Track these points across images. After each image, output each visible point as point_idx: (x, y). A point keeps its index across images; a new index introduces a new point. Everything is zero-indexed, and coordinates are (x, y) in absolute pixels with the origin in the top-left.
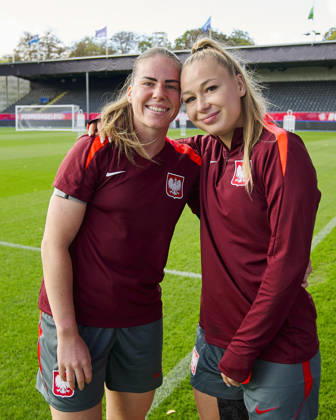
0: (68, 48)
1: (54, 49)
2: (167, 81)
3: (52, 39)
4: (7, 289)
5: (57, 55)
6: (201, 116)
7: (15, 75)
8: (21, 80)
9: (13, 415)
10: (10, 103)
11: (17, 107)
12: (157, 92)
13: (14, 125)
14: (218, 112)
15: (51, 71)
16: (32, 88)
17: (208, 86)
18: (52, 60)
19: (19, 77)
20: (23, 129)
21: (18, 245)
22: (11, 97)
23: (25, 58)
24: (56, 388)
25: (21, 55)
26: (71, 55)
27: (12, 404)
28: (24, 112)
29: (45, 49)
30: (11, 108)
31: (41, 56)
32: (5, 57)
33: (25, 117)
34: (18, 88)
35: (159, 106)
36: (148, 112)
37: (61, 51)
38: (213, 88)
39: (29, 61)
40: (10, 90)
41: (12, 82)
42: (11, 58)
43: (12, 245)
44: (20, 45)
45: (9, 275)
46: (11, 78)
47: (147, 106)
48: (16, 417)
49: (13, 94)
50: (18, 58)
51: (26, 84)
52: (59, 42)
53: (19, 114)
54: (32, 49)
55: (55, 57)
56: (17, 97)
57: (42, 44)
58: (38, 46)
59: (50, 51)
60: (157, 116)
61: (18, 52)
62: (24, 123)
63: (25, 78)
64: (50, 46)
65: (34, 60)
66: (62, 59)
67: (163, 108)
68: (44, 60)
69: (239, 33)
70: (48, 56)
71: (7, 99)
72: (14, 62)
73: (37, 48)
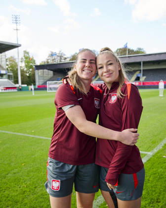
0: (68, 58)
1: (62, 58)
2: (91, 60)
3: (62, 54)
4: (42, 155)
5: (64, 60)
6: (104, 74)
7: (47, 69)
8: (49, 71)
9: (43, 206)
10: (45, 81)
11: (48, 82)
12: (87, 64)
13: (46, 90)
14: (112, 73)
15: (61, 67)
16: (54, 74)
17: (109, 63)
18: (62, 62)
19: (49, 70)
20: (50, 91)
21: (47, 138)
22: (45, 78)
23: (51, 62)
24: (53, 187)
25: (49, 61)
26: (70, 60)
27: (43, 202)
28: (51, 84)
29: (59, 58)
30: (45, 83)
31: (57, 61)
32: (43, 62)
33: (51, 86)
34: (48, 75)
35: (88, 70)
36: (84, 72)
37: (65, 59)
38: (111, 64)
39: (52, 63)
40: (45, 75)
41: (46, 72)
42: (45, 62)
43: (44, 138)
44: (49, 57)
45: (43, 150)
46: (45, 70)
47: (83, 71)
48: (44, 207)
49: (46, 77)
50: (48, 62)
51: (51, 73)
52: (65, 55)
53: (49, 85)
54: (54, 58)
55: (63, 61)
56: (48, 78)
57: (58, 56)
58: (56, 57)
59: (61, 59)
60: (88, 74)
61: (48, 60)
62: (51, 89)
63: (51, 70)
64: (61, 57)
65: (55, 63)
66: (66, 62)
67: (90, 70)
68: (59, 63)
69: (140, 49)
70: (60, 61)
71: (44, 79)
72: (46, 63)
73: (56, 58)
